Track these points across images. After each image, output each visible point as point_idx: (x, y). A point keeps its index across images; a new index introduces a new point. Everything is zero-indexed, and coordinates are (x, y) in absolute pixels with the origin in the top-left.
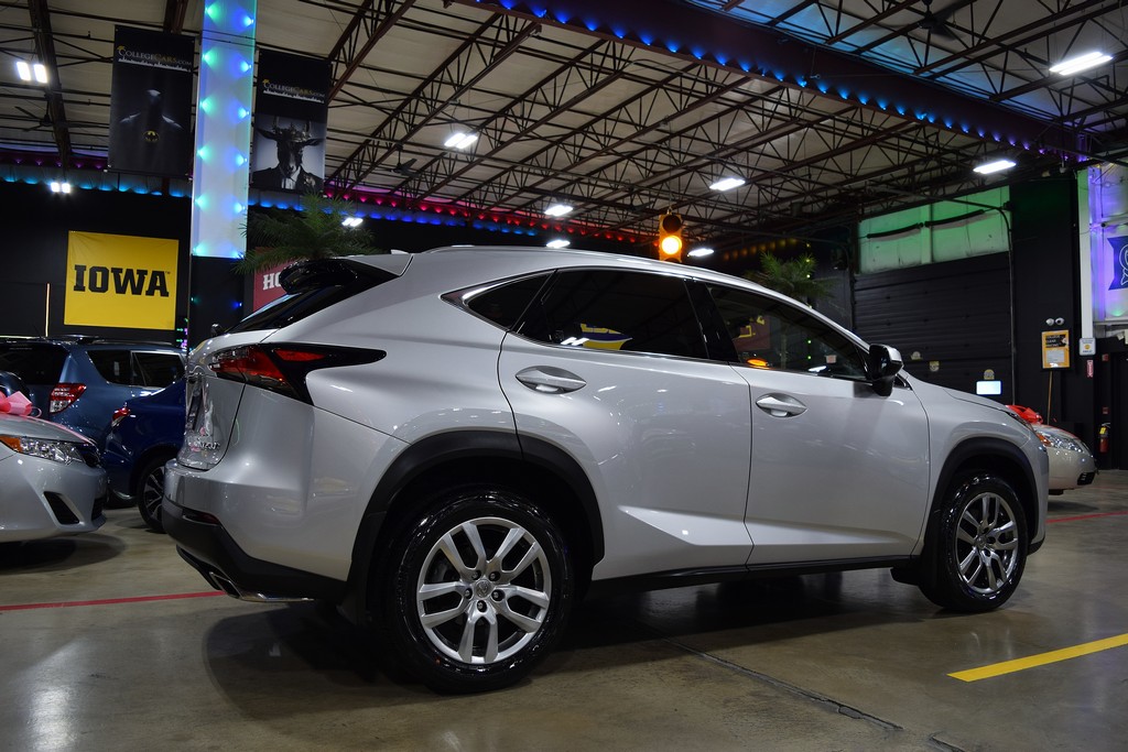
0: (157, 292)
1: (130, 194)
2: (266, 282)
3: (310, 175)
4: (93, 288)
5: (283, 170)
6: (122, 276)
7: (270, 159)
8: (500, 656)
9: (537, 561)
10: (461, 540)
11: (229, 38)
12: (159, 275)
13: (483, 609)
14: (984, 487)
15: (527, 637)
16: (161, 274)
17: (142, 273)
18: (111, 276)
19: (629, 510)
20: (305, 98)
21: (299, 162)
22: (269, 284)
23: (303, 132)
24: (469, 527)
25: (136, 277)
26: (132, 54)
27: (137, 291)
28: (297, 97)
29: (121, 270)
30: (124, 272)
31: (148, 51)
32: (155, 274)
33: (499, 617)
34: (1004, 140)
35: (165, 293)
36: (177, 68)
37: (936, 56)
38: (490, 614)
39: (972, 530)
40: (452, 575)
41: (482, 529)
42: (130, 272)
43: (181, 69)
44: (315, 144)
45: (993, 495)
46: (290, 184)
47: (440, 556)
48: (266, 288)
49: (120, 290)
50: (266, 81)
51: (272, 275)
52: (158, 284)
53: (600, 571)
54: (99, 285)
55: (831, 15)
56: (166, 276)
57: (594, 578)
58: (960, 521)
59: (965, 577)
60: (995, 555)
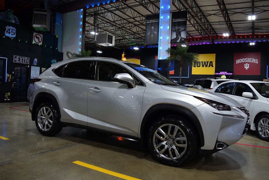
0: (211, 66)
1: (206, 44)
2: (237, 62)
3: (183, 38)
4: (197, 66)
5: (177, 38)
6: (203, 63)
7: (174, 36)
11: (165, 12)
15: (50, 128)
16: (212, 62)
17: (208, 62)
18: (201, 63)
20: (182, 20)
21: (180, 36)
22: (238, 62)
23: (182, 28)
25: (206, 63)
26: (149, 21)
27: (206, 66)
28: (180, 21)
29: (203, 62)
30: (204, 62)
32: (210, 62)
35: (212, 66)
42: (205, 62)
43: (157, 21)
44: (184, 31)
46: (178, 41)
48: (237, 63)
49: (203, 66)
50: (173, 19)
51: (238, 60)
52: (211, 64)
54: (198, 66)
56: (213, 62)
57: (61, 121)
58: (157, 131)
59: (157, 150)
60: (174, 147)
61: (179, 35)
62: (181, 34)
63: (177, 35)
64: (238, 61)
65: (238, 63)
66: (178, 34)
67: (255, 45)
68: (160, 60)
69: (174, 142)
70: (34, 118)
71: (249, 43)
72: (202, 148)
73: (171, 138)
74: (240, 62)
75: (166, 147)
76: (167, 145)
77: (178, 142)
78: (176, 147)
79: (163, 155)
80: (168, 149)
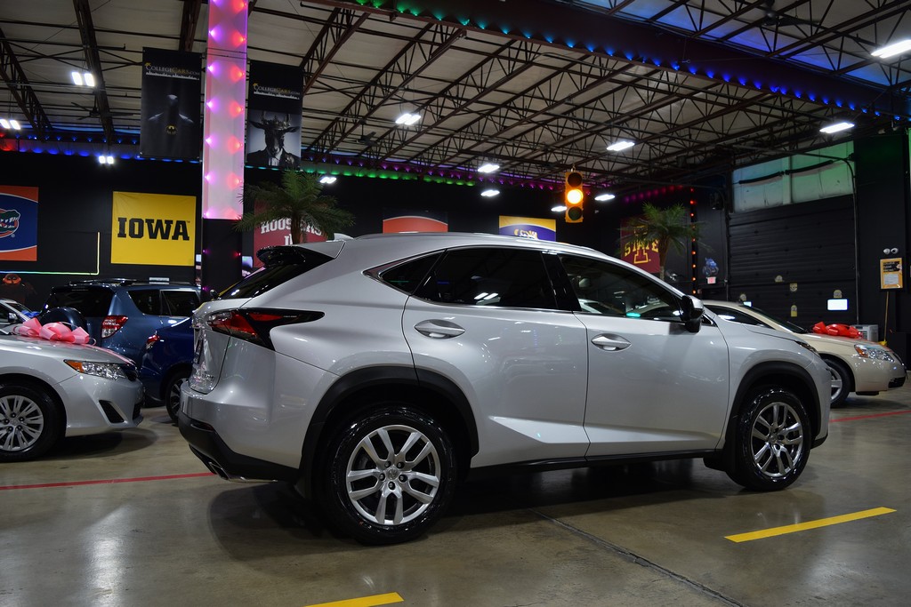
0: (181, 237)
1: (158, 162)
2: (263, 228)
3: (290, 154)
4: (132, 235)
5: (270, 152)
6: (154, 225)
7: (260, 144)
8: (405, 520)
9: (430, 455)
10: (377, 441)
11: (228, 54)
12: (181, 224)
13: (393, 488)
14: (775, 398)
15: (424, 507)
16: (184, 223)
17: (169, 223)
18: (146, 225)
19: (496, 419)
20: (285, 96)
21: (281, 145)
22: (265, 229)
23: (282, 120)
24: (382, 432)
25: (165, 226)
26: (156, 69)
27: (165, 236)
28: (279, 96)
29: (153, 221)
30: (155, 222)
31: (167, 65)
32: (178, 223)
33: (404, 493)
34: (845, 105)
35: (186, 238)
36: (189, 78)
37: (783, 42)
38: (398, 491)
39: (765, 430)
40: (371, 465)
41: (391, 433)
42: (159, 222)
43: (192, 78)
44: (292, 131)
45: (783, 404)
46: (275, 162)
47: (362, 452)
48: (263, 232)
49: (153, 236)
50: (255, 85)
51: (268, 223)
52: (181, 231)
53: (476, 462)
54: (136, 232)
55: (696, 13)
56: (187, 224)
58: (755, 423)
59: (759, 465)
60: (784, 448)
61: (276, 141)
62: (283, 141)
63: (269, 141)
64: (267, 227)
65: (268, 231)
66: (274, 137)
67: (335, 185)
68: (209, 220)
72: (817, 437)
73: (778, 430)
74: (272, 230)
79: (767, 473)
80: (774, 455)
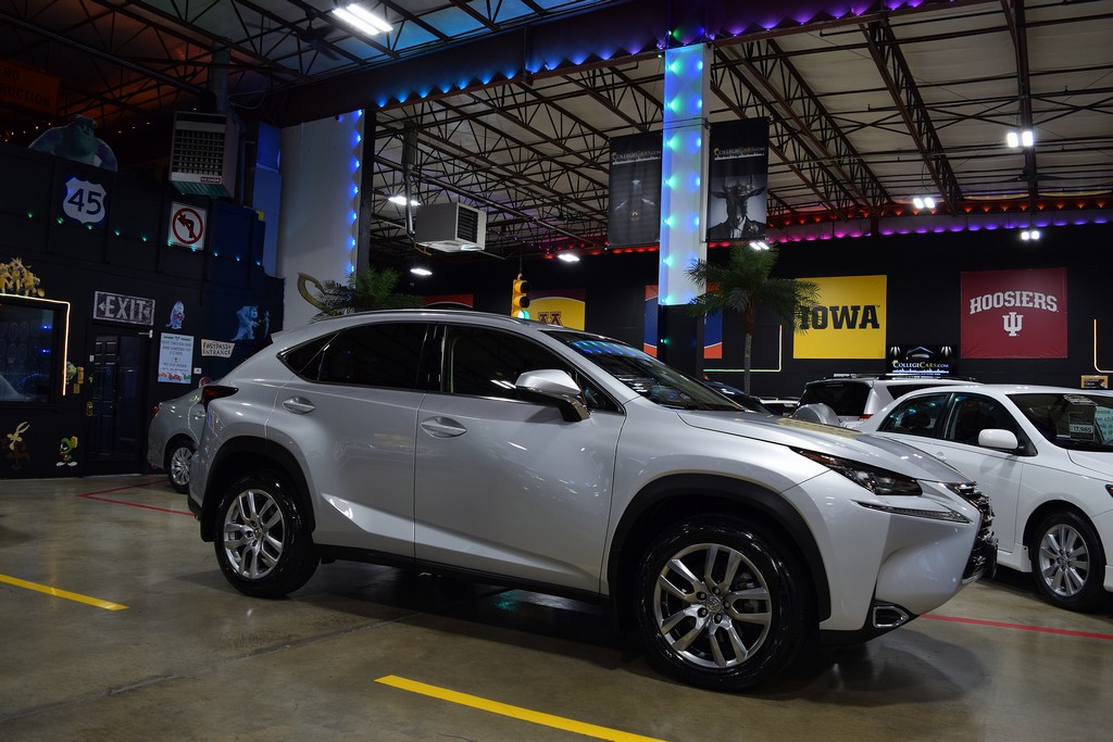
0: (869, 325)
1: (847, 239)
2: (972, 307)
3: (754, 222)
4: (816, 326)
6: (839, 313)
7: (721, 215)
11: (679, 123)
12: (871, 309)
16: (872, 308)
17: (855, 309)
18: (830, 314)
20: (748, 156)
21: (744, 213)
22: (976, 308)
23: (749, 186)
25: (851, 313)
26: (622, 156)
27: (851, 325)
28: (742, 156)
29: (837, 308)
30: (840, 309)
32: (867, 308)
35: (876, 326)
42: (845, 309)
43: (653, 158)
44: (758, 194)
46: (737, 233)
48: (973, 312)
50: (716, 150)
51: (979, 299)
52: (870, 318)
54: (820, 322)
56: (876, 309)
57: (315, 542)
58: (665, 569)
59: (668, 637)
60: (727, 624)
61: (739, 209)
62: (745, 207)
63: (731, 212)
64: (979, 305)
66: (737, 205)
67: (1042, 239)
68: (666, 307)
69: (727, 605)
70: (211, 530)
71: (1018, 231)
72: (824, 625)
73: (717, 591)
75: (700, 622)
76: (703, 616)
77: (742, 605)
78: (735, 623)
79: (687, 654)
80: (705, 630)
